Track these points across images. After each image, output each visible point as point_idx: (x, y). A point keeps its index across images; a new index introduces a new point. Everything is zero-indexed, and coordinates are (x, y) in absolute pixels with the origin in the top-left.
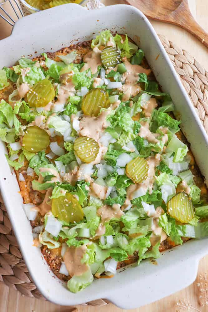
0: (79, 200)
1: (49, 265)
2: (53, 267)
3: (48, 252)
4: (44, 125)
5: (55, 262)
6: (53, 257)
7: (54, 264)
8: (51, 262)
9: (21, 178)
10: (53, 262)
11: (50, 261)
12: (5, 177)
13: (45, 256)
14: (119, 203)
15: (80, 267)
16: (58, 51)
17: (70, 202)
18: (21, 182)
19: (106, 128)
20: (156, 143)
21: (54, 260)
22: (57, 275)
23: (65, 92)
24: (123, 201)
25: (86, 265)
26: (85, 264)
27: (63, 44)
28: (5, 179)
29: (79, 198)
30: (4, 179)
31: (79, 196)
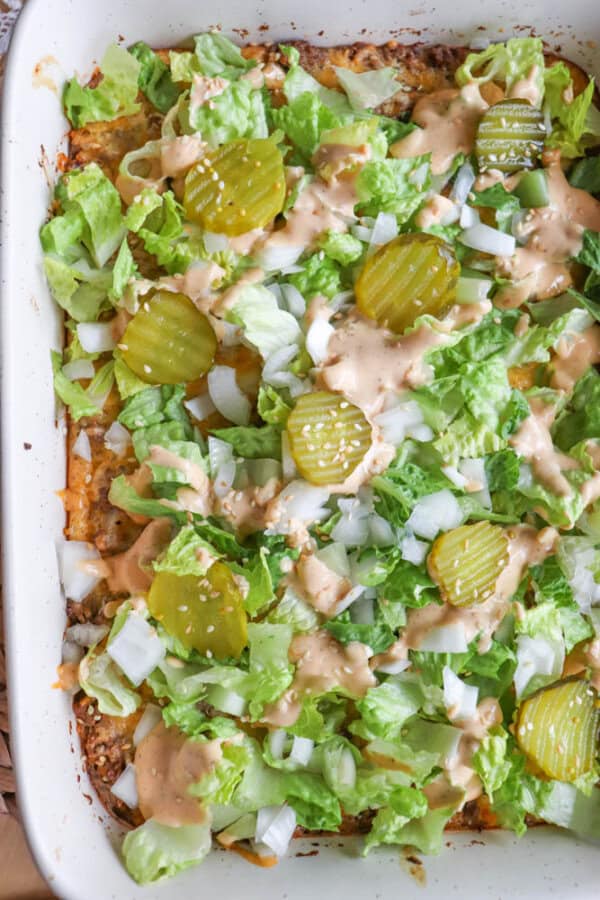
0: (248, 598)
1: (85, 752)
2: (96, 767)
3: (93, 716)
4: (214, 297)
5: (108, 752)
6: (105, 735)
7: (103, 759)
8: (95, 747)
9: (82, 446)
10: (101, 750)
11: (93, 746)
12: (28, 442)
13: (81, 721)
14: (371, 643)
15: (179, 800)
16: (340, 48)
17: (217, 595)
18: (77, 457)
19: (415, 387)
20: (559, 495)
21: (104, 744)
22: (101, 793)
23: (320, 210)
24: (384, 643)
25: (202, 805)
26: (200, 800)
27: (364, 31)
28: (27, 447)
29: (250, 593)
30: (23, 447)
31: (251, 587)
